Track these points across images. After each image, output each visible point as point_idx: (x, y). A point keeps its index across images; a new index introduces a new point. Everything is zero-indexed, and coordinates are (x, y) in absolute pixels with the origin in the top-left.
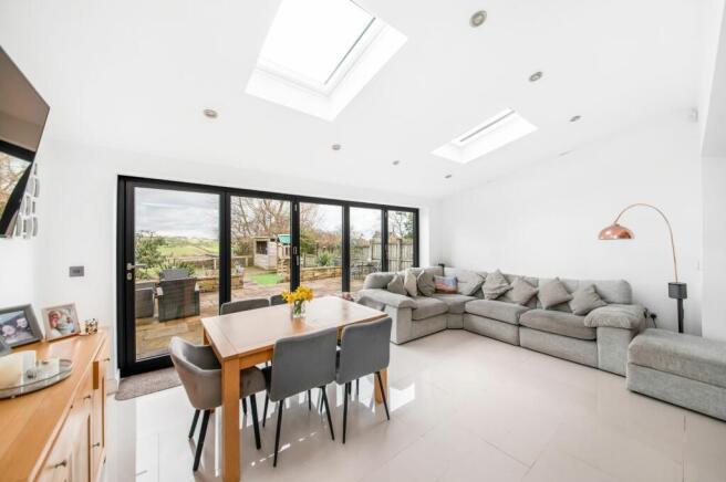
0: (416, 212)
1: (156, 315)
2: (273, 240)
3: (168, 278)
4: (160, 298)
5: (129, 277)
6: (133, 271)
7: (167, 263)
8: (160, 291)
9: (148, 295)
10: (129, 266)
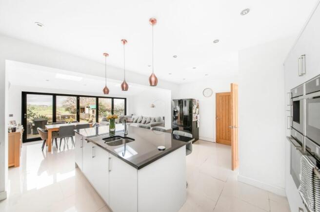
0: (125, 99)
1: (32, 133)
2: (87, 107)
3: (36, 120)
4: (33, 126)
5: (25, 117)
6: (26, 116)
7: (36, 116)
8: (33, 125)
9: (30, 125)
10: (25, 115)
